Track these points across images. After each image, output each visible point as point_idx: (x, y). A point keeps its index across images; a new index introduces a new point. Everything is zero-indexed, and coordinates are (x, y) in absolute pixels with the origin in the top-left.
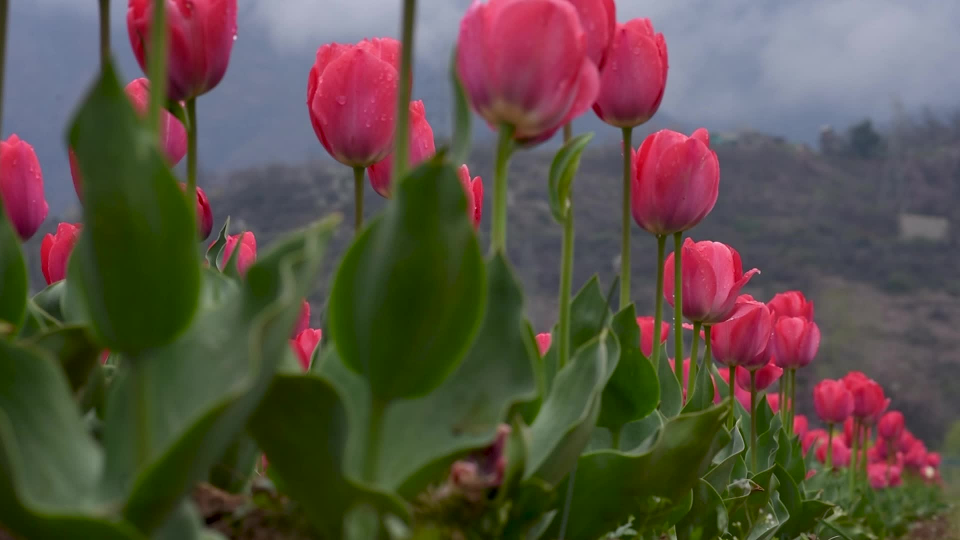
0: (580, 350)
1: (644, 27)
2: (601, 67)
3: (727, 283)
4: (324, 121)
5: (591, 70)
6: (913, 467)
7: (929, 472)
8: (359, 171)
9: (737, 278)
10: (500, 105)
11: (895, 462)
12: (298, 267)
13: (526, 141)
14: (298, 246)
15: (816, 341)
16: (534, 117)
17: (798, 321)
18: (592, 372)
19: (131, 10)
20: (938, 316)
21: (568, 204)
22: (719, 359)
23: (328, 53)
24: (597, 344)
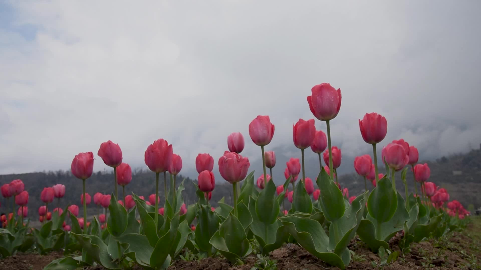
0: (413, 207)
1: (413, 147)
2: (408, 155)
3: (433, 190)
4: (358, 169)
5: (407, 156)
6: (465, 215)
7: (468, 215)
8: (365, 177)
9: (435, 188)
10: (391, 165)
11: (462, 214)
12: (362, 201)
13: (397, 170)
14: (362, 197)
15: (449, 197)
16: (398, 166)
17: (445, 193)
18: (416, 211)
19: (324, 156)
20: (463, 187)
21: (405, 180)
22: (433, 202)
23: (357, 158)
24: (416, 205)
